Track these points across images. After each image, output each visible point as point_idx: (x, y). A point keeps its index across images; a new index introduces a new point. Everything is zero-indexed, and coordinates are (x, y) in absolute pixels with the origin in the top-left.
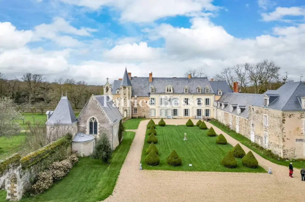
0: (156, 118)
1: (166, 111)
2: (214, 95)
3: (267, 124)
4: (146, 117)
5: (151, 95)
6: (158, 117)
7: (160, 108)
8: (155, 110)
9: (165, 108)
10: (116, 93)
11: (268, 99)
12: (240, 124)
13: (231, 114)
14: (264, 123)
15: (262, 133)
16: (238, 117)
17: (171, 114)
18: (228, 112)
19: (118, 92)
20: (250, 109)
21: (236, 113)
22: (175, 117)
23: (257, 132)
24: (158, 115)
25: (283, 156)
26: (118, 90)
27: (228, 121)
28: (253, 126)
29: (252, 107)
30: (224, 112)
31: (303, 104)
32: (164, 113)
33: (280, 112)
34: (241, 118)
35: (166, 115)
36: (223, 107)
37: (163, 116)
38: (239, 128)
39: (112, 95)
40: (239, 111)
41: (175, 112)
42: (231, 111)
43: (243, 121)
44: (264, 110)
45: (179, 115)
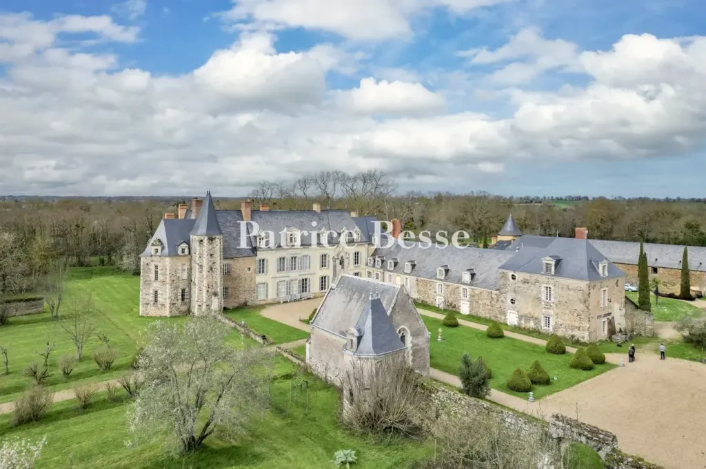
0: (271, 302)
1: (289, 284)
2: (367, 245)
3: (552, 299)
4: (248, 304)
5: (258, 253)
6: (273, 300)
7: (278, 280)
8: (267, 284)
9: (287, 279)
10: (180, 252)
11: (553, 263)
12: (473, 300)
13: (446, 280)
14: (543, 297)
15: (540, 313)
16: (467, 287)
17: (295, 288)
18: (434, 277)
19: (183, 251)
20: (504, 276)
21: (459, 281)
22: (305, 295)
23: (525, 311)
24: (272, 296)
25: (586, 339)
26: (184, 246)
27: (431, 292)
28: (513, 301)
29: (510, 273)
30: (415, 278)
31: (600, 271)
32: (283, 289)
33: (583, 284)
34: (478, 290)
35: (288, 293)
36: (408, 268)
37: (283, 296)
38: (471, 306)
39: (168, 259)
40: (466, 277)
41: (304, 284)
42: (443, 277)
43: (485, 295)
44: (543, 279)
45: (312, 291)
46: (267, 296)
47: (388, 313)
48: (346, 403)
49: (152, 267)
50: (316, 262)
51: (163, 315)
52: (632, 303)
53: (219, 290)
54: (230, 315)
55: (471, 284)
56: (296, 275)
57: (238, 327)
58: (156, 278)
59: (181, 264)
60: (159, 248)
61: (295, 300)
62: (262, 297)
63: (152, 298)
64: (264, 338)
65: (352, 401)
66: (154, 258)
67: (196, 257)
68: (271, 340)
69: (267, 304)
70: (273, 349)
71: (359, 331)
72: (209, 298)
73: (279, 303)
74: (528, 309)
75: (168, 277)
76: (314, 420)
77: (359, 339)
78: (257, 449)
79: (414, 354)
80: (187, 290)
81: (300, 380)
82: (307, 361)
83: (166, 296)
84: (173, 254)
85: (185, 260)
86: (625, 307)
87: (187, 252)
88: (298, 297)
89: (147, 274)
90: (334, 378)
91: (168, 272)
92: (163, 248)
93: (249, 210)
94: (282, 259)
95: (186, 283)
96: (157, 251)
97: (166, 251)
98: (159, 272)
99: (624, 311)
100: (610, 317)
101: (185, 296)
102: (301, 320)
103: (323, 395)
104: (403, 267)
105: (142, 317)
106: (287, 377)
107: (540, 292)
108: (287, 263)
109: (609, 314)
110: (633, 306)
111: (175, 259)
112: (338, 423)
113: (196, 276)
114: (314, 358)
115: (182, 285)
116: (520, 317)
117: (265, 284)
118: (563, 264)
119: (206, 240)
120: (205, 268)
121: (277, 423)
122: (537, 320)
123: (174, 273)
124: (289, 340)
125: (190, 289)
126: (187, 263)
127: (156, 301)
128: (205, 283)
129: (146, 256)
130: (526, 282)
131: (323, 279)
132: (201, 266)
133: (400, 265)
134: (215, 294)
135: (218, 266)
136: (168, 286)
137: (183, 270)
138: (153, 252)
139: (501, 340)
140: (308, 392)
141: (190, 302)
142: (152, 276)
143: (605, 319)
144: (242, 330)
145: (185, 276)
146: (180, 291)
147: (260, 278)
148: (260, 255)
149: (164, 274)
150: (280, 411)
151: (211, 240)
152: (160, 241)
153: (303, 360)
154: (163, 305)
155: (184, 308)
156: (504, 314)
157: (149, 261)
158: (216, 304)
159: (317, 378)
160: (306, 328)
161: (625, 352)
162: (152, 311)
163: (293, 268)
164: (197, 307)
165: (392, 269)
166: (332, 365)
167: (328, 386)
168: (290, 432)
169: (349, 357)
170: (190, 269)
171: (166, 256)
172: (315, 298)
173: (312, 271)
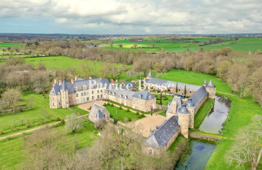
7: (81, 98)
9: (84, 98)
10: (58, 94)
11: (141, 96)
12: (127, 103)
13: (121, 98)
14: (139, 103)
15: (138, 106)
16: (126, 100)
17: (86, 100)
18: (119, 97)
19: (59, 93)
20: (132, 98)
21: (124, 98)
22: (88, 101)
23: (136, 106)
24: (80, 102)
25: (145, 112)
26: (59, 92)
27: (119, 101)
28: (134, 103)
29: (133, 98)
30: (115, 97)
31: (149, 98)
32: (83, 100)
33: (145, 101)
34: (128, 101)
35: (84, 101)
36: (114, 94)
37: (83, 102)
38: (126, 104)
39: (56, 96)
40: (126, 98)
41: (88, 99)
42: (121, 97)
43: (129, 102)
44: (139, 99)
45: (90, 100)
46: (79, 102)
47: (102, 112)
48: (95, 126)
49: (52, 98)
50: (91, 92)
51: (56, 108)
52: (158, 103)
53: (68, 102)
54: (71, 108)
55: (126, 99)
56: (86, 97)
57: (74, 111)
58: (53, 100)
59: (59, 97)
60: (53, 93)
61: (86, 103)
62: (78, 102)
63: (53, 105)
64: (80, 114)
65: (96, 125)
66: (53, 96)
67: (62, 95)
68: (81, 114)
69: (79, 104)
70: (82, 116)
71: (97, 115)
72: (66, 104)
73: (82, 104)
74: (136, 105)
75: (56, 100)
76: (90, 128)
77: (97, 116)
78: (82, 132)
79: (107, 117)
80: (60, 102)
81: (88, 122)
82: (89, 119)
83: (56, 104)
84: (57, 94)
85: (59, 96)
86: (156, 104)
87: (60, 94)
88: (87, 102)
89: (51, 99)
90: (93, 121)
91: (56, 99)
92: (54, 93)
93: (73, 81)
94: (82, 93)
95: (60, 101)
96: (53, 94)
97: (55, 94)
98: (54, 99)
99: (156, 105)
100: (152, 107)
101: (60, 104)
102: (88, 109)
103: (92, 124)
104: (113, 94)
105: (51, 109)
106: (86, 121)
107: (138, 102)
108: (83, 94)
109: (151, 106)
110: (158, 104)
111: (57, 96)
112: (94, 128)
113: (62, 99)
114: (90, 118)
115: (59, 101)
116: (135, 107)
117: (78, 99)
118: (143, 96)
119: (64, 91)
120: (65, 98)
121: (85, 128)
122: (138, 107)
123: (57, 99)
124: (85, 114)
125: (61, 102)
126: (60, 96)
127: (54, 105)
128: (65, 101)
129: (50, 95)
130: (136, 100)
131: (93, 97)
132: (64, 97)
133: (112, 93)
134: (67, 103)
135: (67, 97)
136: (56, 102)
137: (59, 98)
138: (52, 94)
139: (129, 112)
140: (89, 124)
141: (61, 105)
142: (52, 100)
143: (150, 107)
144: (75, 112)
145: (60, 99)
146: (59, 103)
147: (77, 98)
148: (77, 93)
149: (55, 99)
150: (85, 127)
151: (66, 91)
152: (53, 91)
153: (88, 118)
154: (55, 106)
155: (60, 106)
156: (132, 106)
157: (51, 96)
158: (68, 105)
159: (91, 122)
160: (89, 111)
161: (150, 114)
162: (53, 107)
163: (85, 95)
164: (63, 106)
165: (110, 94)
166: (93, 119)
167: (93, 123)
168: (87, 130)
169: (95, 119)
170: (61, 98)
171: (55, 95)
172: (91, 102)
173: (90, 95)
